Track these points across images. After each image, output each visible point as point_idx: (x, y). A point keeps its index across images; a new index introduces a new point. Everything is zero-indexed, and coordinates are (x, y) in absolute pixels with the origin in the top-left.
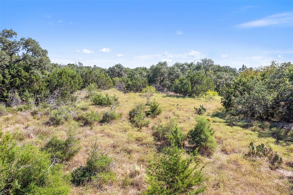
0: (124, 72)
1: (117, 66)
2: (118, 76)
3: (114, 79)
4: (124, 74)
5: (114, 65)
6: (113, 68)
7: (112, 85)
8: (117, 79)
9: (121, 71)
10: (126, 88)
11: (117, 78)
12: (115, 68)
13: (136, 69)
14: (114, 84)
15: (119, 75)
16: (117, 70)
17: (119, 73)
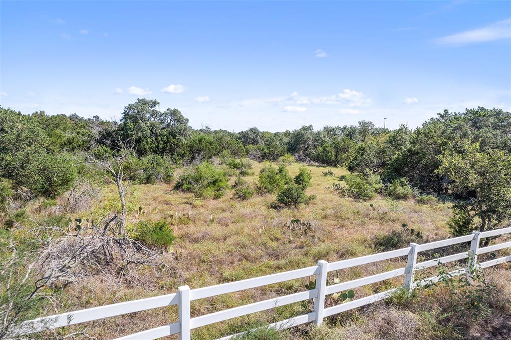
0: (261, 139)
1: (251, 130)
2: (253, 144)
3: (247, 147)
4: (260, 140)
5: (248, 129)
6: (246, 133)
7: (245, 153)
8: (251, 147)
9: (256, 137)
10: (261, 157)
11: (251, 145)
12: (249, 133)
13: (276, 134)
14: (248, 153)
15: (255, 142)
16: (252, 136)
17: (253, 139)
